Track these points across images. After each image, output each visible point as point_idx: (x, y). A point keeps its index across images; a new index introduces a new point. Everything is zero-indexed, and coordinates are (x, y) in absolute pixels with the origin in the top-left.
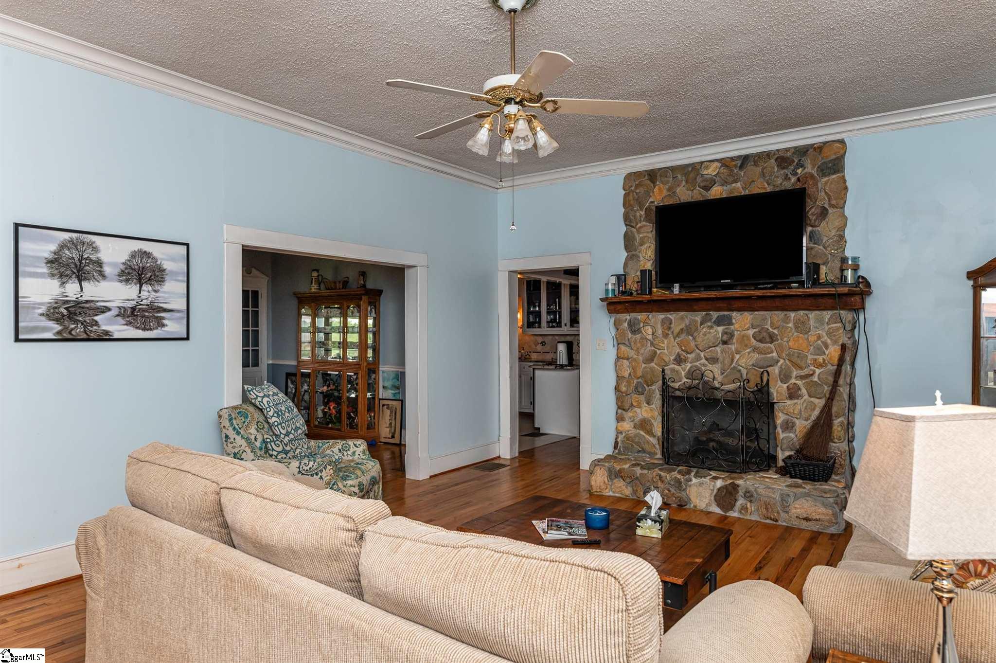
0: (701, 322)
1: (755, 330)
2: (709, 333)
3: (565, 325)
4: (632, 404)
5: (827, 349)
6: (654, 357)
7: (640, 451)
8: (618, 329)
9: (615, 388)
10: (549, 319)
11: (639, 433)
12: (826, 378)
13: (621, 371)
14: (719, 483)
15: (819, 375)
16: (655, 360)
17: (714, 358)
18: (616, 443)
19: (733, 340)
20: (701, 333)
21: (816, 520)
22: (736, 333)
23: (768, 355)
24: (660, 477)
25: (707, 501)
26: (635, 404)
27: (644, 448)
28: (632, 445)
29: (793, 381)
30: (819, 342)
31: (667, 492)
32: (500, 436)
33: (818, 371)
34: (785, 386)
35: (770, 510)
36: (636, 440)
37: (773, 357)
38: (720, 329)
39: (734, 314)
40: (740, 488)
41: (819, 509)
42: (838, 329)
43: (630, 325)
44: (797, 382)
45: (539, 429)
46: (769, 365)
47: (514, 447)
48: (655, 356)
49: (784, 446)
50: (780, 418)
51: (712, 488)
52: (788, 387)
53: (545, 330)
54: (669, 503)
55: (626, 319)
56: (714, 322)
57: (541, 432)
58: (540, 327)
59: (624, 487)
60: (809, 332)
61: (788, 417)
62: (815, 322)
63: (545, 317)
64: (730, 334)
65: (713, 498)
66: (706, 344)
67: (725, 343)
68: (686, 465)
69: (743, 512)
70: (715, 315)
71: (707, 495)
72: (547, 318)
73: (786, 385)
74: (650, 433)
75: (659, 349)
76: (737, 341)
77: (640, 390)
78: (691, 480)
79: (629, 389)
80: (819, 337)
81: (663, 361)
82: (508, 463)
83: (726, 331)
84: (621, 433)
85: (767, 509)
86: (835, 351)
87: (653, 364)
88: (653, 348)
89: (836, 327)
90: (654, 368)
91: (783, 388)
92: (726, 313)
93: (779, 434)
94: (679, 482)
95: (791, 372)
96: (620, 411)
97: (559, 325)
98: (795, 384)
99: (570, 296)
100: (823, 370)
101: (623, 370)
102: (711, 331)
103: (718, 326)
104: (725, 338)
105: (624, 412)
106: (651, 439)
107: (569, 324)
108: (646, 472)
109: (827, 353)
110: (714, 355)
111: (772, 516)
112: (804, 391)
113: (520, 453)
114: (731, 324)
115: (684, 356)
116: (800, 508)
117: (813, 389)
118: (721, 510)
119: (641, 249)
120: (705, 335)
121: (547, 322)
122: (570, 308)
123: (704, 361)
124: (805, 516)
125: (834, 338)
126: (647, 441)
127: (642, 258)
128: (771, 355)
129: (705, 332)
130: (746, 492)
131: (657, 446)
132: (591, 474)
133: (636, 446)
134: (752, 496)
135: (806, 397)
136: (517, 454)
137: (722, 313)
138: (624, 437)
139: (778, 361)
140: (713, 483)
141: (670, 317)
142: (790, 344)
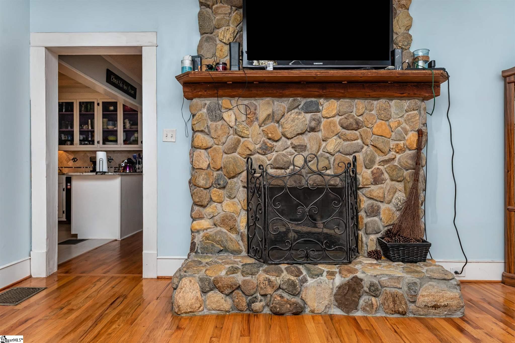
0: (288, 108)
1: (341, 117)
2: (298, 119)
3: (98, 142)
4: (211, 198)
5: (406, 135)
6: (238, 146)
7: (221, 251)
8: (194, 116)
9: (190, 183)
10: (82, 138)
11: (221, 231)
12: (406, 161)
13: (199, 162)
14: (338, 280)
15: (399, 159)
16: (239, 150)
17: (302, 146)
18: (193, 245)
19: (320, 127)
20: (289, 119)
21: (445, 306)
22: (322, 119)
23: (354, 142)
24: (269, 281)
25: (326, 302)
26: (214, 198)
27: (227, 246)
28: (213, 245)
29: (376, 166)
30: (399, 128)
31: (279, 298)
32: (31, 250)
33: (398, 156)
34: (369, 171)
35: (398, 302)
36: (217, 239)
37: (358, 143)
38: (309, 116)
39: (322, 100)
40: (363, 283)
41: (446, 293)
42: (415, 116)
43: (209, 110)
44: (380, 167)
45: (76, 235)
46: (355, 151)
47: (51, 263)
48: (239, 144)
49: (369, 230)
50: (365, 203)
51: (331, 286)
52: (372, 172)
53: (77, 146)
54: (282, 312)
55: (206, 104)
56: (302, 108)
57: (79, 238)
58: (72, 143)
59: (223, 301)
60: (390, 119)
61: (372, 201)
62: (395, 110)
63: (77, 137)
64: (318, 120)
65: (332, 298)
66: (294, 129)
67: (313, 130)
68: (289, 261)
69: (368, 309)
70: (303, 101)
71: (327, 296)
72: (80, 137)
73: (371, 170)
74: (232, 229)
75: (243, 137)
76: (324, 128)
77: (222, 183)
78: (306, 281)
79: (208, 182)
80: (399, 124)
81: (248, 150)
82: (42, 285)
83: (313, 117)
84: (198, 231)
85: (394, 301)
86: (413, 136)
87: (236, 154)
88: (236, 136)
89: (413, 113)
90: (237, 158)
91: (367, 173)
92: (313, 99)
93: (363, 218)
94: (293, 285)
95: (375, 158)
96: (196, 208)
97: (92, 142)
98: (378, 168)
99: (103, 118)
100: (402, 154)
101: (201, 161)
102: (300, 117)
103: (306, 113)
104: (313, 124)
105: (201, 209)
106: (233, 236)
107: (101, 142)
108: (249, 278)
109: (406, 138)
110: (302, 143)
111: (400, 310)
112: (386, 176)
113: (59, 266)
114: (318, 111)
115: (270, 144)
116: (427, 296)
117: (395, 173)
118: (343, 310)
119: (218, 33)
120: (293, 121)
121: (80, 140)
122: (103, 129)
123: (290, 149)
124: (434, 303)
125: (412, 125)
126: (230, 238)
127: (218, 42)
128: (356, 141)
129: (293, 118)
130: (371, 286)
131: (241, 243)
132: (175, 289)
133: (216, 245)
134: (377, 289)
135: (388, 181)
136: (55, 270)
137: (309, 100)
138: (203, 236)
139: (362, 148)
140: (332, 281)
141: (255, 102)
142: (374, 130)
